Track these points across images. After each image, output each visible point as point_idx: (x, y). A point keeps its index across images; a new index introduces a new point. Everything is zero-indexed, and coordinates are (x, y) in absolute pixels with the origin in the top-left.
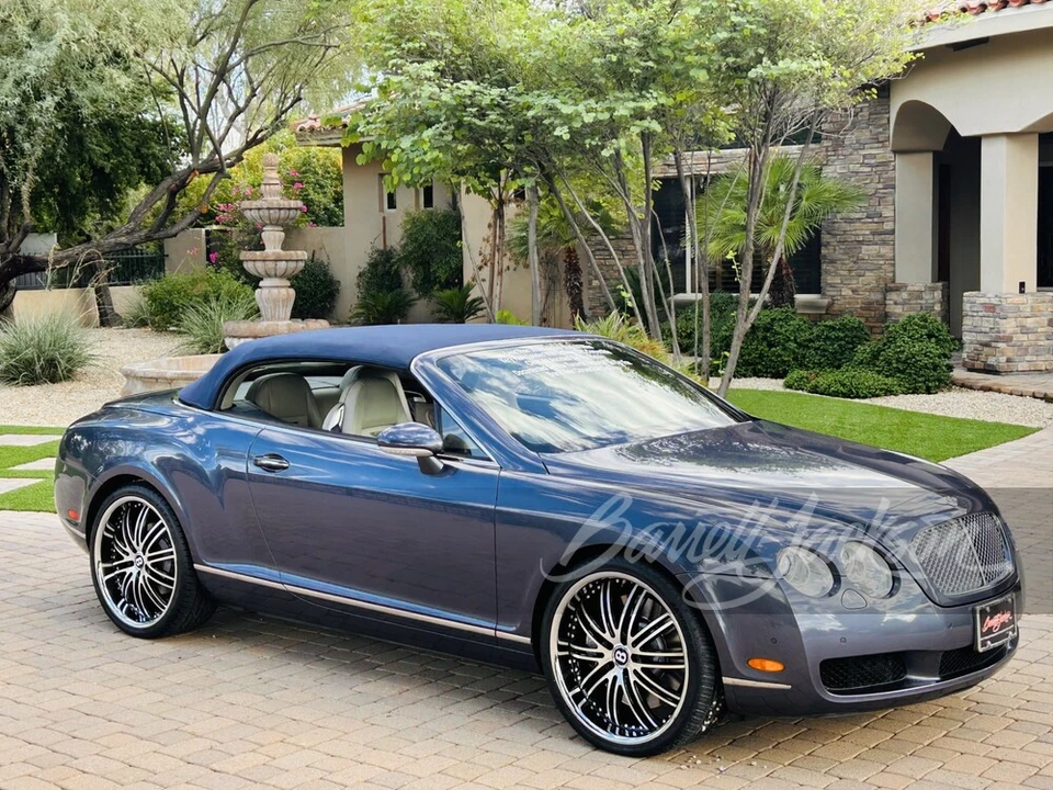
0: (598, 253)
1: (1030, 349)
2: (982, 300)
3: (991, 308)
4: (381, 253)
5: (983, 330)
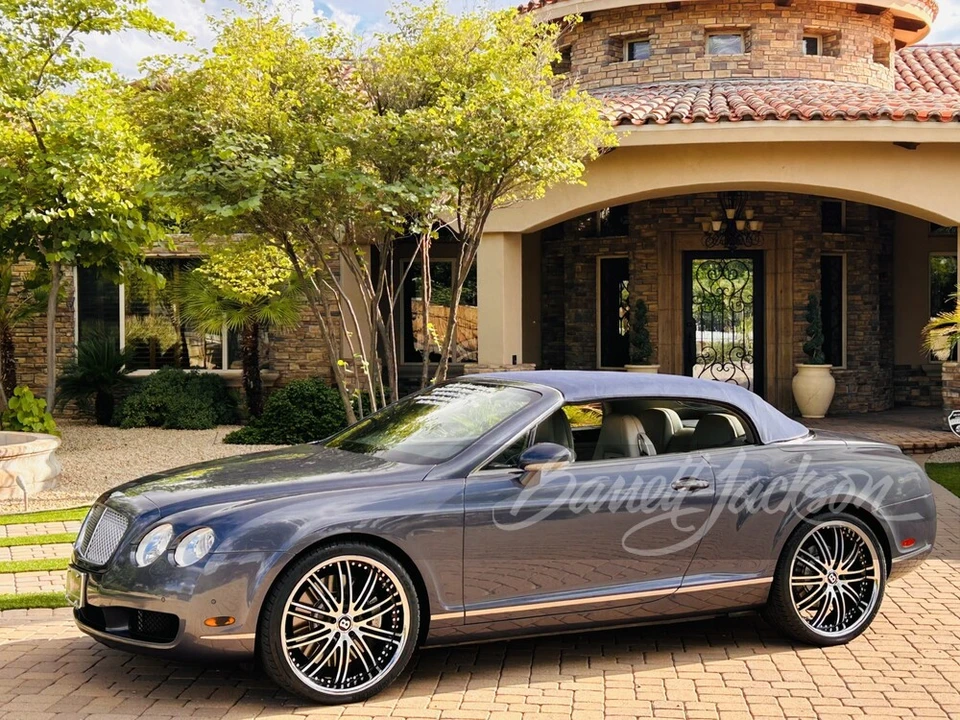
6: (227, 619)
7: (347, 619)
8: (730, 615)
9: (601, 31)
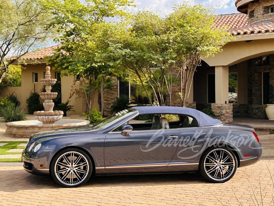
0: (105, 94)
1: (228, 117)
2: (217, 105)
3: (219, 107)
4: (34, 94)
5: (217, 112)
6: (42, 165)
7: (72, 167)
8: (188, 173)
9: (262, 5)
